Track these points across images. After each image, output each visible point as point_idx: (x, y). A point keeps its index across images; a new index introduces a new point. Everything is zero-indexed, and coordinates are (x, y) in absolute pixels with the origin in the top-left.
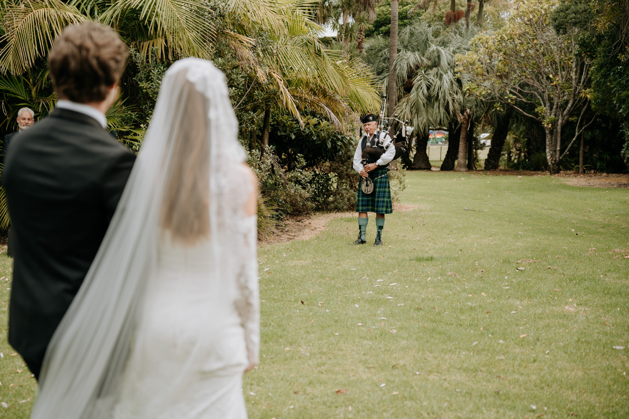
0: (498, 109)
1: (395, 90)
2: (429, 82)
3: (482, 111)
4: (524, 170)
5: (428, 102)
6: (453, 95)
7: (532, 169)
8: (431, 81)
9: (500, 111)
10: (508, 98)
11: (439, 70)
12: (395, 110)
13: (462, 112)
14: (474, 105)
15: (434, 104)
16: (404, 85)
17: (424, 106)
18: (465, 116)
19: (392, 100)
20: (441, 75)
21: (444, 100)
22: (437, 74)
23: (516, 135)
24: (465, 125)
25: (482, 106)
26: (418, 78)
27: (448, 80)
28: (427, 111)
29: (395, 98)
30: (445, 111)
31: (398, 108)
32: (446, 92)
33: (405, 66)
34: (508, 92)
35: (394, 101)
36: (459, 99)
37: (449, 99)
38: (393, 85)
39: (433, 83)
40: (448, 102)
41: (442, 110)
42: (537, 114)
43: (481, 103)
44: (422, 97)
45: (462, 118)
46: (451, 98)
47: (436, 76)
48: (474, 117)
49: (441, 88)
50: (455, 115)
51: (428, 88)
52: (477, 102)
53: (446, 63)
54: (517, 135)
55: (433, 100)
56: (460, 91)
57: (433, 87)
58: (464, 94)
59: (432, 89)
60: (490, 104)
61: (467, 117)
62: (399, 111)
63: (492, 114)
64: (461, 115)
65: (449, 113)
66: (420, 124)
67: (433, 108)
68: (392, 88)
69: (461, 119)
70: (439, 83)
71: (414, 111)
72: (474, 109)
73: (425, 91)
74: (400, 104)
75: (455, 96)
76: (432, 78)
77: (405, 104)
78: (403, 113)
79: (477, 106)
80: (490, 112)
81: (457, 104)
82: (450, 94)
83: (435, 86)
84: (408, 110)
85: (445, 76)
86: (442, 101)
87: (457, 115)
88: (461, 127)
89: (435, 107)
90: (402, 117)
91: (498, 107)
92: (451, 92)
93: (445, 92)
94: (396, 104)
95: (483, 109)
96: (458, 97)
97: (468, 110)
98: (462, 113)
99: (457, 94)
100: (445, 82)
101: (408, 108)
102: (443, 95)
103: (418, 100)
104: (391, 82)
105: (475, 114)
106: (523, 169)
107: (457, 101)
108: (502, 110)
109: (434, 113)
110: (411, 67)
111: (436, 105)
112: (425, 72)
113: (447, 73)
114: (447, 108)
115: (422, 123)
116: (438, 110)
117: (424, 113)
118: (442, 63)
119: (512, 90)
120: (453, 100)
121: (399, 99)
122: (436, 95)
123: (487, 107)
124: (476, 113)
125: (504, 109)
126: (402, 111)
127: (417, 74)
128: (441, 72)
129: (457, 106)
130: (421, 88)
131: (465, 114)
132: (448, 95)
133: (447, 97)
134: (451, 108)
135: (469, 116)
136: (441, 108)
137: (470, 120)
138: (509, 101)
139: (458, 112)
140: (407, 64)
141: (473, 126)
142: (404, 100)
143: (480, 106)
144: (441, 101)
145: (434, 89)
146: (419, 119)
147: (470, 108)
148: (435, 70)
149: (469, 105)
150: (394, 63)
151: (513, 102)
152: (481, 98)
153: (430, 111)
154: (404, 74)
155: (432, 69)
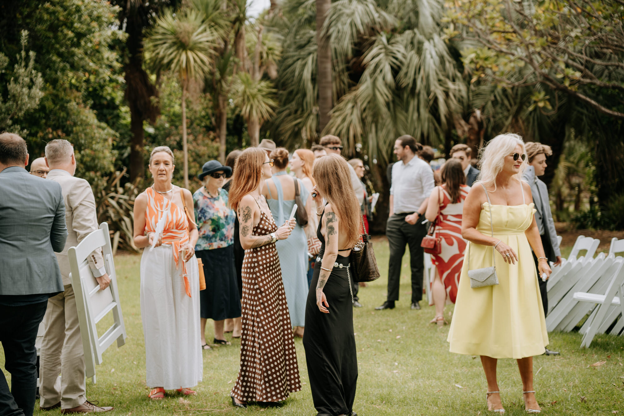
0: (541, 104)
1: (330, 78)
2: (396, 59)
3: (506, 113)
4: (596, 230)
5: (397, 100)
6: (446, 83)
7: (612, 226)
8: (399, 56)
9: (544, 108)
10: (564, 78)
11: (415, 34)
12: (330, 118)
13: (467, 115)
14: (490, 104)
15: (408, 104)
16: (348, 69)
17: (389, 108)
18: (471, 124)
19: (325, 99)
20: (420, 43)
21: (428, 94)
22: (412, 43)
23: (570, 162)
24: (474, 144)
25: (506, 102)
26: (375, 51)
27: (434, 54)
28: (395, 119)
29: (330, 93)
30: (431, 116)
31: (337, 114)
32: (431, 78)
33: (347, 29)
34: (563, 66)
35: (330, 101)
36: (460, 91)
37: (438, 91)
38: (325, 68)
39: (403, 60)
40: (436, 99)
41: (425, 114)
43: (504, 97)
44: (384, 90)
45: (466, 129)
46: (441, 88)
47: (409, 47)
48: (492, 124)
49: (420, 69)
50: (451, 123)
51: (395, 71)
52: (495, 96)
53: (430, 20)
54: (573, 162)
55: (405, 96)
56: (459, 74)
57: (404, 70)
58: (467, 79)
59: (402, 74)
60: (522, 99)
61: (476, 127)
62: (339, 120)
63: (527, 119)
64: (463, 122)
65: (439, 120)
67: (407, 111)
68: (324, 74)
69: (464, 131)
70: (416, 60)
71: (369, 119)
72: (490, 110)
73: (389, 77)
74: (341, 105)
75: (450, 85)
76: (402, 50)
77: (350, 105)
78: (346, 124)
79: (495, 103)
80: (523, 115)
81: (455, 102)
82: (440, 80)
83: (408, 67)
84: (355, 118)
85: (427, 45)
86: (423, 96)
87: (456, 122)
89: (411, 108)
90: (344, 131)
92: (442, 78)
93: (428, 78)
94: (333, 106)
95: (508, 111)
96: (457, 87)
97: (478, 113)
98: (467, 120)
99: (454, 81)
100: (428, 56)
101: (357, 112)
102: (425, 82)
103: (374, 95)
104: (322, 62)
105: (492, 120)
106: (595, 227)
107: (455, 96)
108: (550, 107)
109: (409, 120)
110: (358, 32)
111: (413, 104)
112: (388, 40)
113: (433, 39)
114: (434, 110)
115: (385, 142)
116: (416, 115)
117: (388, 121)
118: (422, 19)
119: (570, 62)
120: (447, 94)
121: (340, 95)
122: (411, 85)
123: (515, 103)
124: (494, 117)
125: (553, 106)
126: (344, 120)
127: (373, 43)
128: (419, 37)
130: (381, 71)
131: (472, 120)
132: (436, 83)
133: (432, 88)
134: (443, 109)
135: (480, 124)
136: (422, 110)
137: (482, 133)
138: (566, 84)
139: (458, 117)
140: (351, 24)
142: (349, 97)
143: (503, 104)
144: (421, 97)
145: (406, 74)
146: (379, 133)
147: (483, 109)
148: (408, 33)
149: (479, 102)
150: (326, 23)
151: (573, 89)
152: (504, 85)
153: (401, 116)
154: (347, 45)
155: (401, 33)
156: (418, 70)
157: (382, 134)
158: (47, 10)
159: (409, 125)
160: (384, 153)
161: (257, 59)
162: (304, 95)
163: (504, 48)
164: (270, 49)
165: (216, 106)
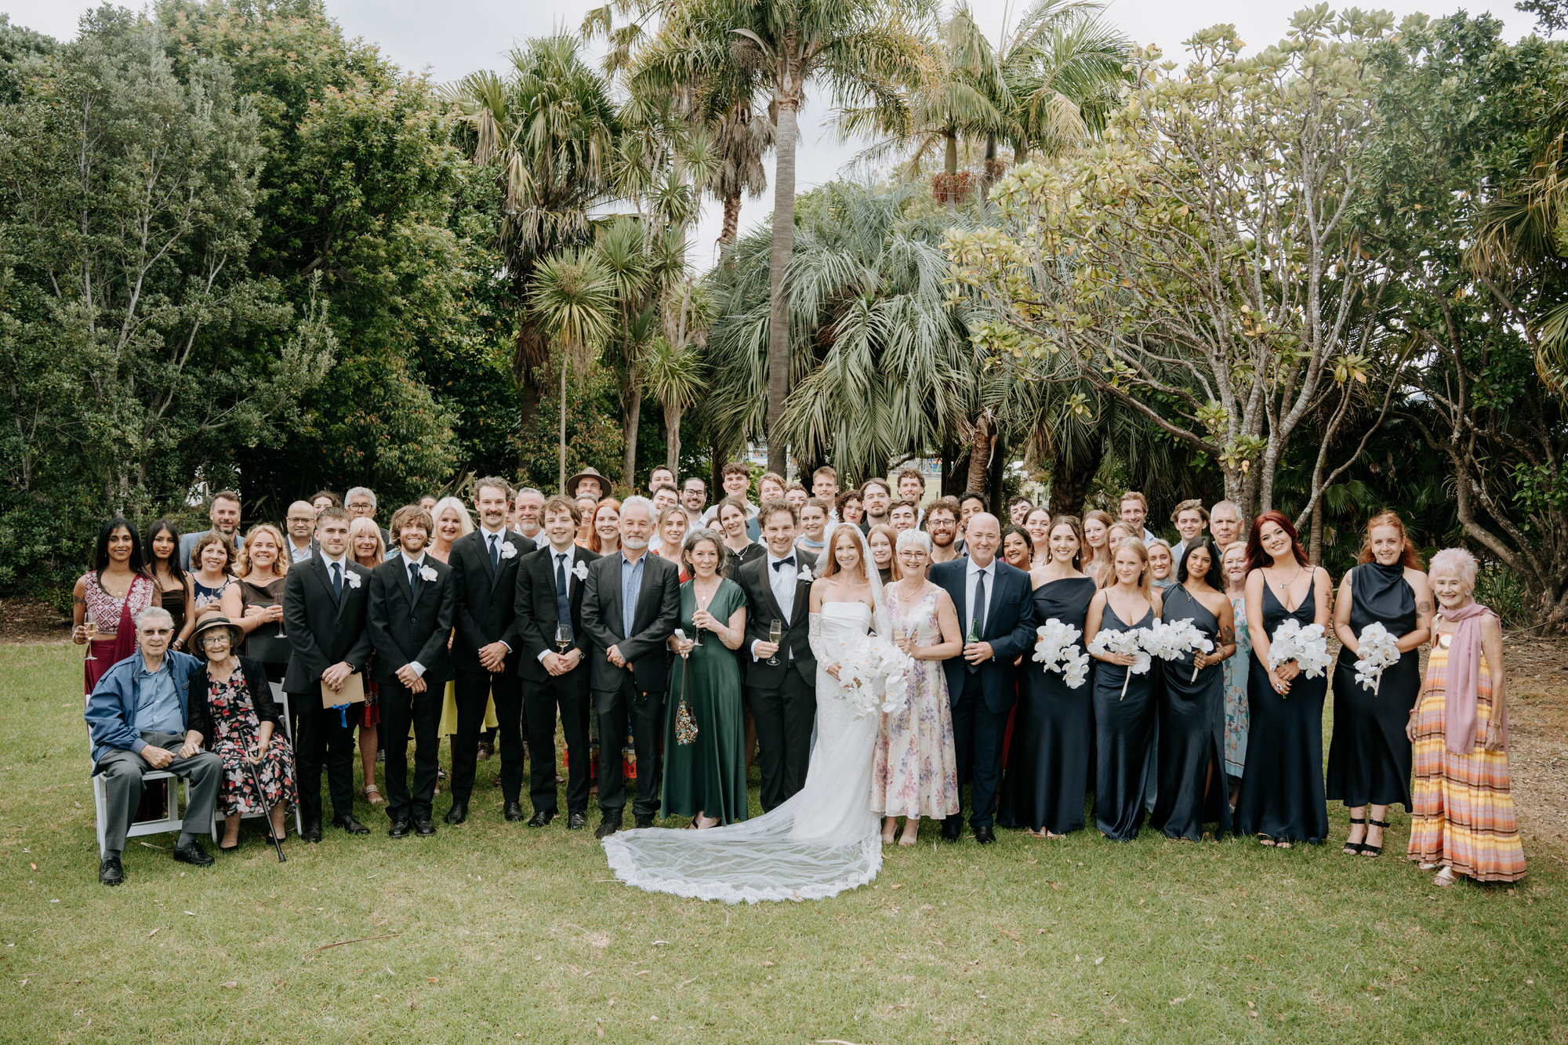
0: (1078, 411)
1: (786, 352)
2: (879, 333)
3: (1028, 419)
5: (878, 387)
6: (947, 370)
8: (883, 329)
9: (1082, 416)
10: (1111, 376)
11: (909, 300)
12: (782, 408)
13: (973, 416)
14: (1006, 402)
15: (893, 394)
16: (812, 341)
17: (864, 399)
18: (980, 428)
19: (779, 381)
20: (915, 314)
21: (922, 384)
22: (903, 312)
24: (981, 453)
25: (1028, 402)
26: (849, 319)
27: (932, 328)
28: (873, 413)
29: (786, 373)
30: (924, 414)
31: (793, 402)
32: (928, 361)
33: (813, 289)
35: (784, 384)
36: (965, 381)
37: (937, 379)
38: (780, 338)
40: (932, 390)
41: (916, 409)
42: (1200, 429)
43: (1025, 395)
44: (858, 372)
45: (972, 433)
46: (940, 377)
47: (900, 316)
48: (1006, 432)
49: (913, 349)
50: (951, 426)
51: (877, 351)
52: (1014, 392)
53: (931, 283)
55: (890, 382)
56: (965, 359)
57: (890, 350)
58: (976, 366)
59: (886, 356)
61: (985, 432)
62: (796, 412)
64: (968, 424)
65: (935, 422)
66: (853, 447)
67: (891, 404)
68: (778, 347)
69: (969, 437)
70: (907, 336)
71: (839, 412)
72: (1005, 411)
73: (867, 358)
74: (800, 390)
75: (953, 373)
76: (889, 321)
77: (812, 391)
79: (1013, 402)
81: (958, 397)
82: (938, 366)
83: (896, 347)
84: (818, 410)
85: (924, 317)
86: (915, 385)
87: (958, 425)
88: (968, 459)
89: (897, 400)
91: (1077, 404)
92: (941, 362)
93: (923, 361)
94: (789, 392)
95: (1030, 413)
96: (961, 377)
97: (989, 412)
98: (973, 422)
99: (957, 367)
100: (925, 332)
101: (822, 402)
102: (919, 368)
103: (844, 379)
104: (776, 330)
105: (1008, 425)
107: (957, 388)
108: (1090, 415)
109: (894, 418)
110: (828, 293)
111: (900, 394)
112: (869, 304)
113: (933, 307)
114: (929, 406)
115: (859, 446)
116: (903, 411)
117: (865, 416)
118: (920, 281)
120: (947, 385)
121: (798, 378)
122: (899, 369)
123: (1041, 405)
124: (1011, 422)
125: (1093, 412)
126: (803, 411)
127: (848, 308)
128: (914, 304)
129: (955, 398)
130: (855, 347)
131: (980, 421)
132: (934, 369)
133: (928, 376)
134: (940, 406)
135: (992, 429)
136: (912, 405)
137: (994, 439)
138: (1114, 385)
139: (961, 416)
140: (819, 281)
141: (1001, 454)
142: (813, 379)
143: (1024, 405)
144: (912, 387)
145: (893, 356)
146: (851, 433)
147: (996, 409)
148: (898, 300)
149: (992, 399)
151: (1125, 390)
152: (1028, 377)
153: (882, 410)
154: (811, 307)
155: (889, 296)
156: (911, 350)
157: (854, 434)
158: (367, 242)
159: (893, 426)
160: (856, 458)
161: (684, 318)
162: (749, 375)
163: (1029, 325)
164: (702, 307)
165: (624, 382)
